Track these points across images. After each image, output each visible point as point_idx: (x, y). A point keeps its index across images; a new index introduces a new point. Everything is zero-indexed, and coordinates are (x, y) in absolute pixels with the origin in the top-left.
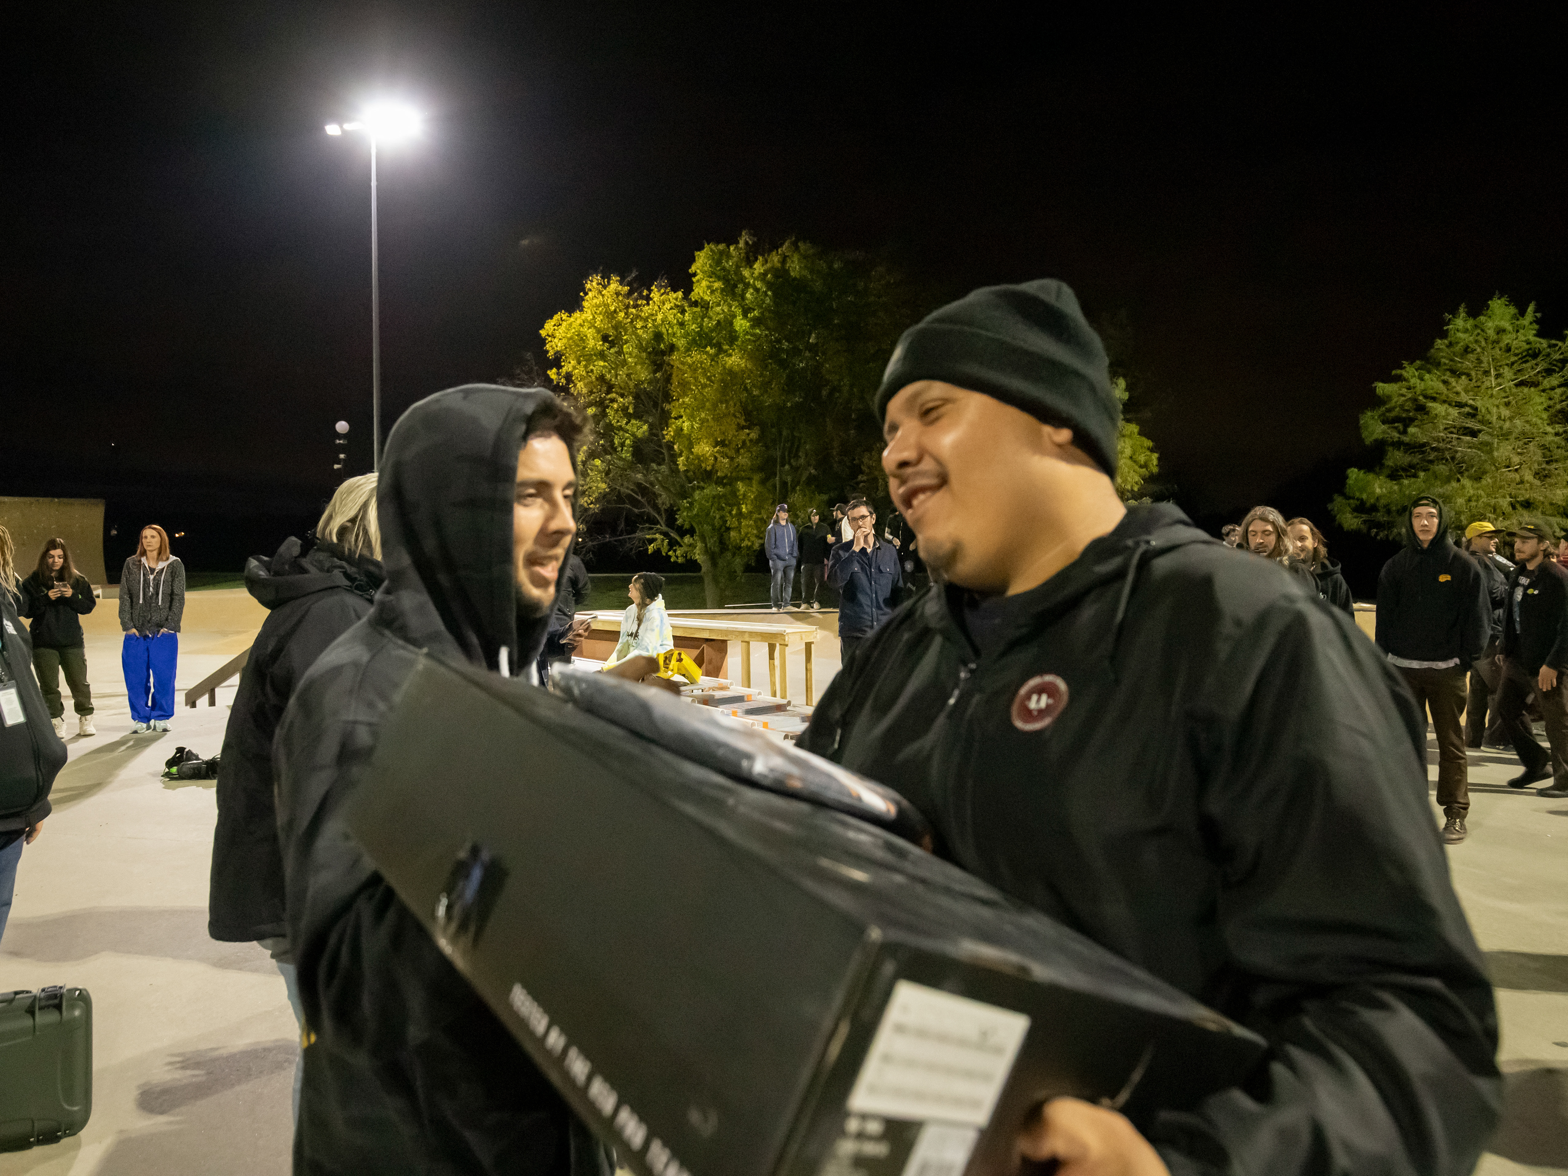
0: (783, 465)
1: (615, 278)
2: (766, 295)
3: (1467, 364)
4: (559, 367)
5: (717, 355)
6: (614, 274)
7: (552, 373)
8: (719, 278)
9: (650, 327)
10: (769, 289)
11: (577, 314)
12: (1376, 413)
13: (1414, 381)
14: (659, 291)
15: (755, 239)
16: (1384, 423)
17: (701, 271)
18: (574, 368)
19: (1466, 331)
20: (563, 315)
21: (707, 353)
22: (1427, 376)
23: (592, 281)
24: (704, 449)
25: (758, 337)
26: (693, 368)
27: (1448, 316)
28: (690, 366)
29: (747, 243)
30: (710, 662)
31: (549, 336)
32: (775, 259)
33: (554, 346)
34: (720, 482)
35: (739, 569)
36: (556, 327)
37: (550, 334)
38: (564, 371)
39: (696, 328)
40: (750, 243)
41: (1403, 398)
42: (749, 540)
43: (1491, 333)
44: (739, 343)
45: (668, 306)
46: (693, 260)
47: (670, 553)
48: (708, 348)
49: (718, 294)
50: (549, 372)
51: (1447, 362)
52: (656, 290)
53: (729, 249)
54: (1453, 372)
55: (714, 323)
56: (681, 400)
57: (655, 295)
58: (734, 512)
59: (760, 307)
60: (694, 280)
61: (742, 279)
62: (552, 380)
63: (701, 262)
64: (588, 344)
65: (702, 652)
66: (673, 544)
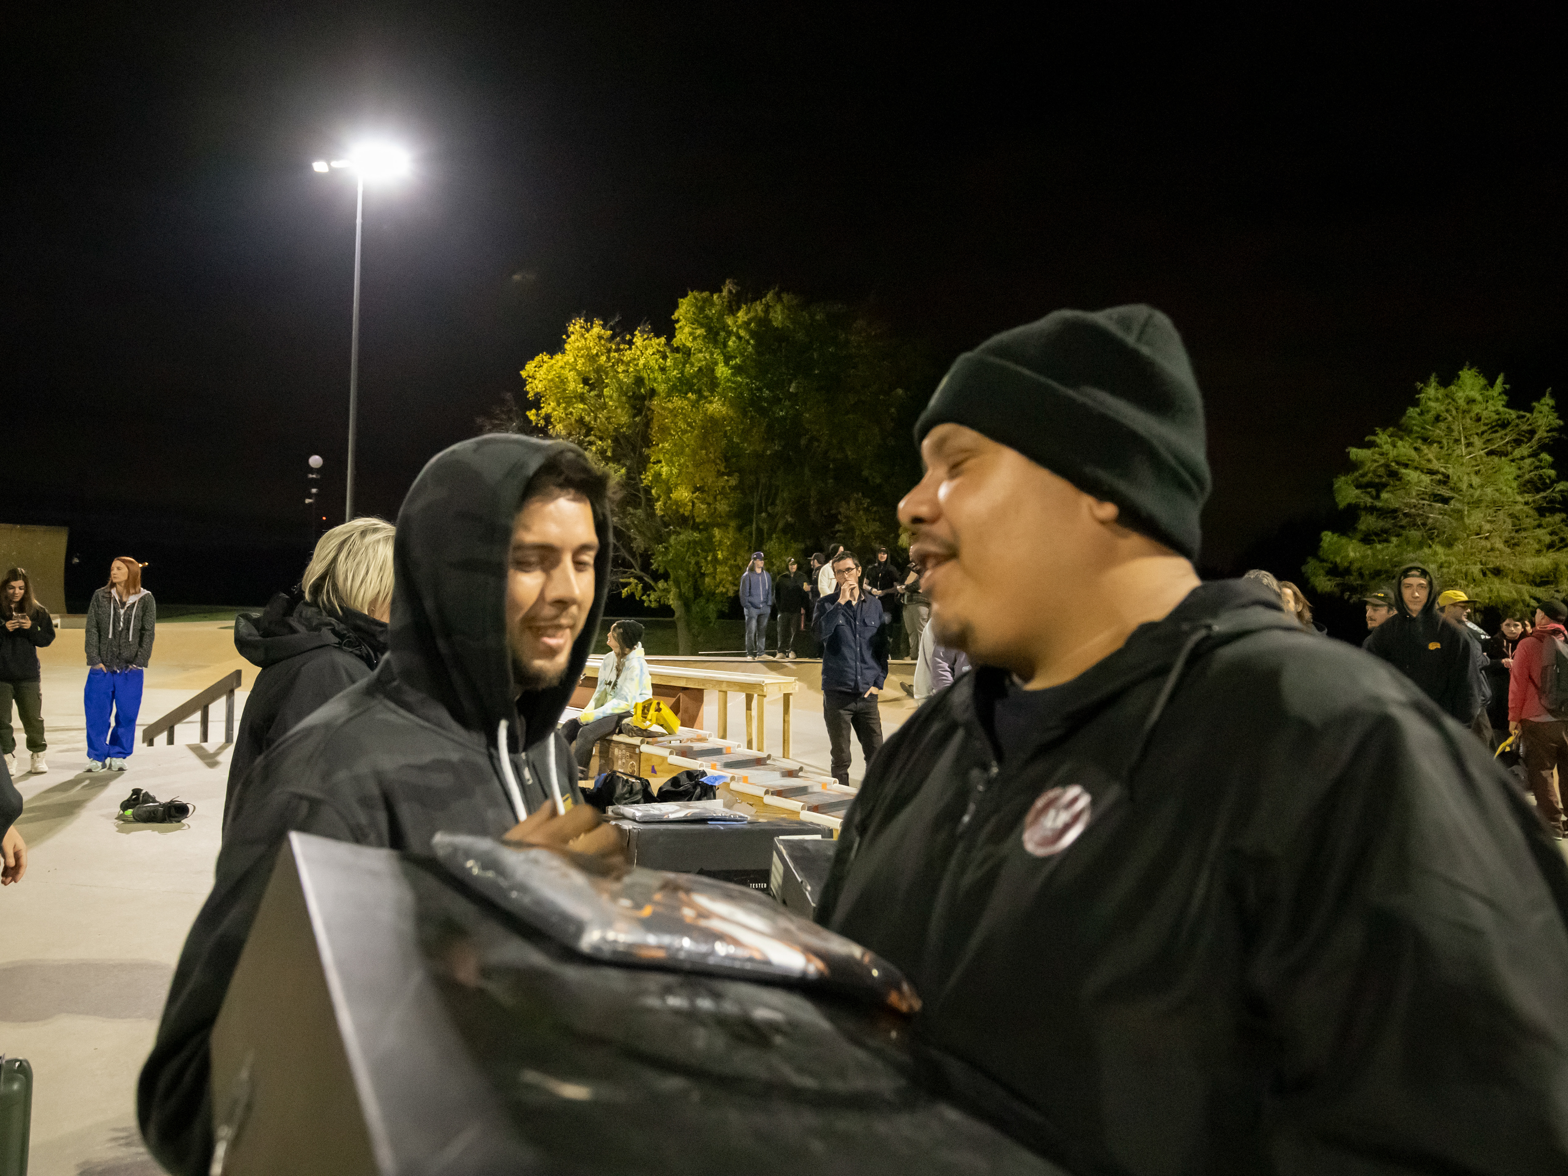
0: (760, 512)
1: (597, 322)
2: (748, 342)
3: (1438, 432)
4: (539, 408)
5: (698, 401)
6: (597, 317)
7: (531, 414)
8: (702, 325)
9: (632, 372)
10: (752, 337)
11: (559, 357)
12: (1350, 478)
13: (1387, 447)
14: (642, 336)
15: (739, 288)
16: (1357, 487)
17: (684, 318)
18: (554, 410)
19: (1437, 400)
20: (544, 357)
21: (688, 399)
22: (1400, 443)
23: (575, 324)
24: (683, 494)
25: (740, 385)
26: (674, 413)
27: (1419, 385)
28: (671, 411)
29: (730, 292)
30: (686, 711)
31: (530, 377)
32: (759, 307)
33: (534, 387)
34: (696, 527)
35: (713, 616)
36: (537, 369)
37: (531, 375)
38: (543, 412)
39: (677, 374)
40: (734, 291)
41: (1376, 464)
42: (724, 586)
43: (1462, 402)
44: (719, 390)
45: (650, 351)
46: (676, 306)
47: (644, 598)
48: (690, 395)
49: (699, 341)
50: (528, 413)
51: (1419, 429)
52: (639, 335)
53: (712, 296)
54: (1425, 440)
55: (696, 369)
56: (660, 445)
57: (638, 340)
58: (709, 558)
59: (742, 355)
60: (677, 326)
61: (725, 327)
62: (531, 421)
63: (684, 309)
64: (568, 386)
65: (679, 700)
66: (647, 588)
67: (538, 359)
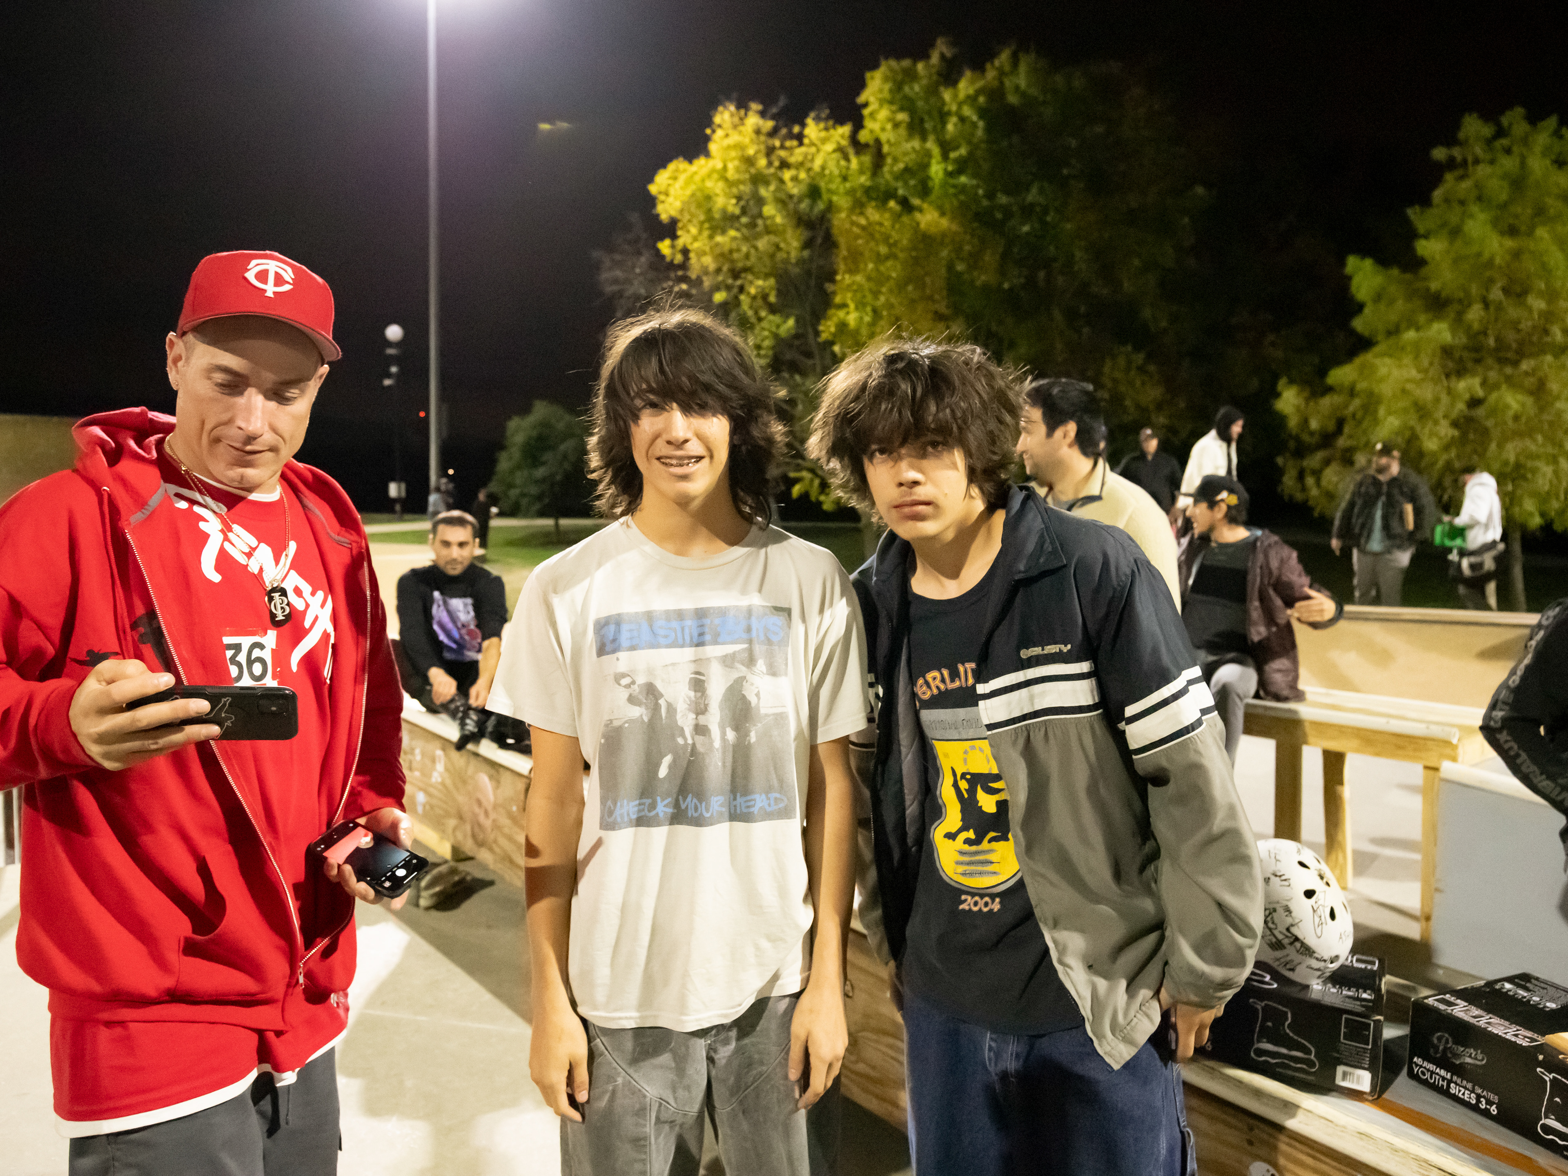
1: (755, 106)
2: (975, 124)
4: (674, 237)
6: (754, 101)
7: (665, 246)
8: (902, 109)
9: (803, 179)
10: (981, 117)
11: (701, 161)
14: (816, 127)
15: (957, 50)
17: (875, 99)
18: (694, 239)
20: (680, 164)
21: (888, 210)
23: (722, 112)
25: (962, 189)
26: (869, 232)
28: (864, 228)
29: (943, 56)
31: (662, 194)
32: (991, 74)
33: (668, 207)
36: (671, 182)
37: (662, 190)
38: (680, 243)
39: (867, 180)
40: (949, 55)
44: (934, 195)
45: (829, 147)
46: (862, 85)
48: (890, 205)
49: (901, 130)
50: (659, 245)
52: (812, 125)
53: (916, 68)
55: (902, 166)
56: (848, 279)
57: (812, 132)
59: (969, 142)
60: (866, 112)
61: (939, 107)
62: (663, 257)
63: (875, 87)
64: (715, 204)
67: (672, 166)
